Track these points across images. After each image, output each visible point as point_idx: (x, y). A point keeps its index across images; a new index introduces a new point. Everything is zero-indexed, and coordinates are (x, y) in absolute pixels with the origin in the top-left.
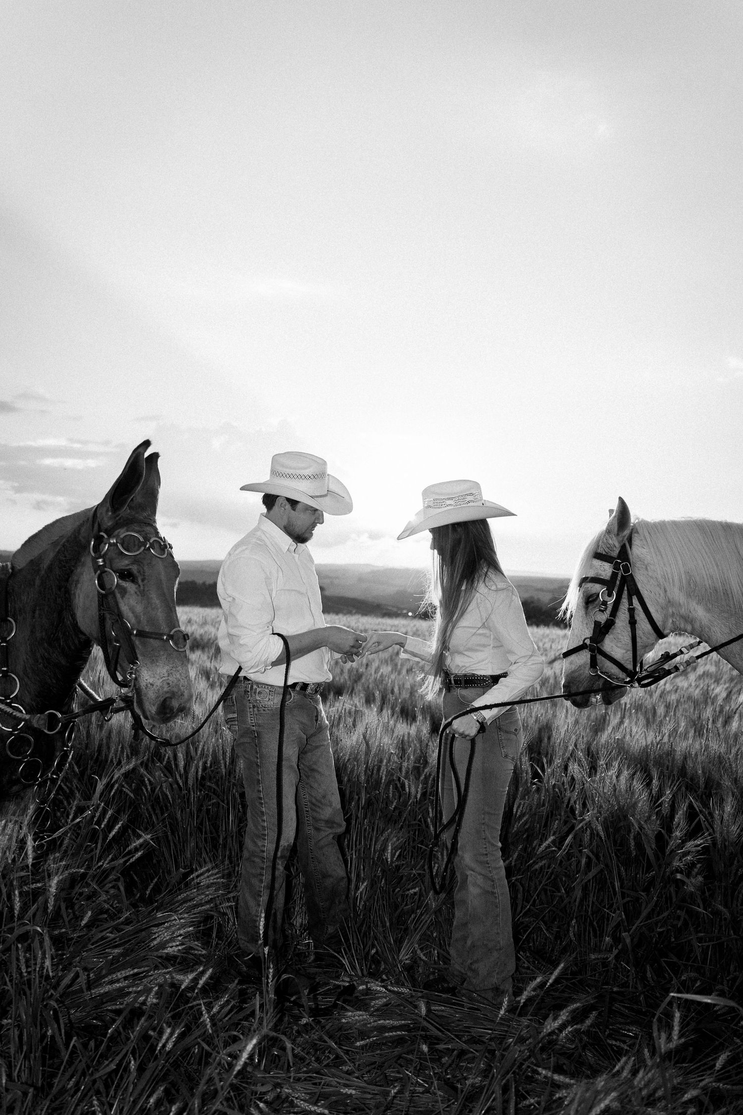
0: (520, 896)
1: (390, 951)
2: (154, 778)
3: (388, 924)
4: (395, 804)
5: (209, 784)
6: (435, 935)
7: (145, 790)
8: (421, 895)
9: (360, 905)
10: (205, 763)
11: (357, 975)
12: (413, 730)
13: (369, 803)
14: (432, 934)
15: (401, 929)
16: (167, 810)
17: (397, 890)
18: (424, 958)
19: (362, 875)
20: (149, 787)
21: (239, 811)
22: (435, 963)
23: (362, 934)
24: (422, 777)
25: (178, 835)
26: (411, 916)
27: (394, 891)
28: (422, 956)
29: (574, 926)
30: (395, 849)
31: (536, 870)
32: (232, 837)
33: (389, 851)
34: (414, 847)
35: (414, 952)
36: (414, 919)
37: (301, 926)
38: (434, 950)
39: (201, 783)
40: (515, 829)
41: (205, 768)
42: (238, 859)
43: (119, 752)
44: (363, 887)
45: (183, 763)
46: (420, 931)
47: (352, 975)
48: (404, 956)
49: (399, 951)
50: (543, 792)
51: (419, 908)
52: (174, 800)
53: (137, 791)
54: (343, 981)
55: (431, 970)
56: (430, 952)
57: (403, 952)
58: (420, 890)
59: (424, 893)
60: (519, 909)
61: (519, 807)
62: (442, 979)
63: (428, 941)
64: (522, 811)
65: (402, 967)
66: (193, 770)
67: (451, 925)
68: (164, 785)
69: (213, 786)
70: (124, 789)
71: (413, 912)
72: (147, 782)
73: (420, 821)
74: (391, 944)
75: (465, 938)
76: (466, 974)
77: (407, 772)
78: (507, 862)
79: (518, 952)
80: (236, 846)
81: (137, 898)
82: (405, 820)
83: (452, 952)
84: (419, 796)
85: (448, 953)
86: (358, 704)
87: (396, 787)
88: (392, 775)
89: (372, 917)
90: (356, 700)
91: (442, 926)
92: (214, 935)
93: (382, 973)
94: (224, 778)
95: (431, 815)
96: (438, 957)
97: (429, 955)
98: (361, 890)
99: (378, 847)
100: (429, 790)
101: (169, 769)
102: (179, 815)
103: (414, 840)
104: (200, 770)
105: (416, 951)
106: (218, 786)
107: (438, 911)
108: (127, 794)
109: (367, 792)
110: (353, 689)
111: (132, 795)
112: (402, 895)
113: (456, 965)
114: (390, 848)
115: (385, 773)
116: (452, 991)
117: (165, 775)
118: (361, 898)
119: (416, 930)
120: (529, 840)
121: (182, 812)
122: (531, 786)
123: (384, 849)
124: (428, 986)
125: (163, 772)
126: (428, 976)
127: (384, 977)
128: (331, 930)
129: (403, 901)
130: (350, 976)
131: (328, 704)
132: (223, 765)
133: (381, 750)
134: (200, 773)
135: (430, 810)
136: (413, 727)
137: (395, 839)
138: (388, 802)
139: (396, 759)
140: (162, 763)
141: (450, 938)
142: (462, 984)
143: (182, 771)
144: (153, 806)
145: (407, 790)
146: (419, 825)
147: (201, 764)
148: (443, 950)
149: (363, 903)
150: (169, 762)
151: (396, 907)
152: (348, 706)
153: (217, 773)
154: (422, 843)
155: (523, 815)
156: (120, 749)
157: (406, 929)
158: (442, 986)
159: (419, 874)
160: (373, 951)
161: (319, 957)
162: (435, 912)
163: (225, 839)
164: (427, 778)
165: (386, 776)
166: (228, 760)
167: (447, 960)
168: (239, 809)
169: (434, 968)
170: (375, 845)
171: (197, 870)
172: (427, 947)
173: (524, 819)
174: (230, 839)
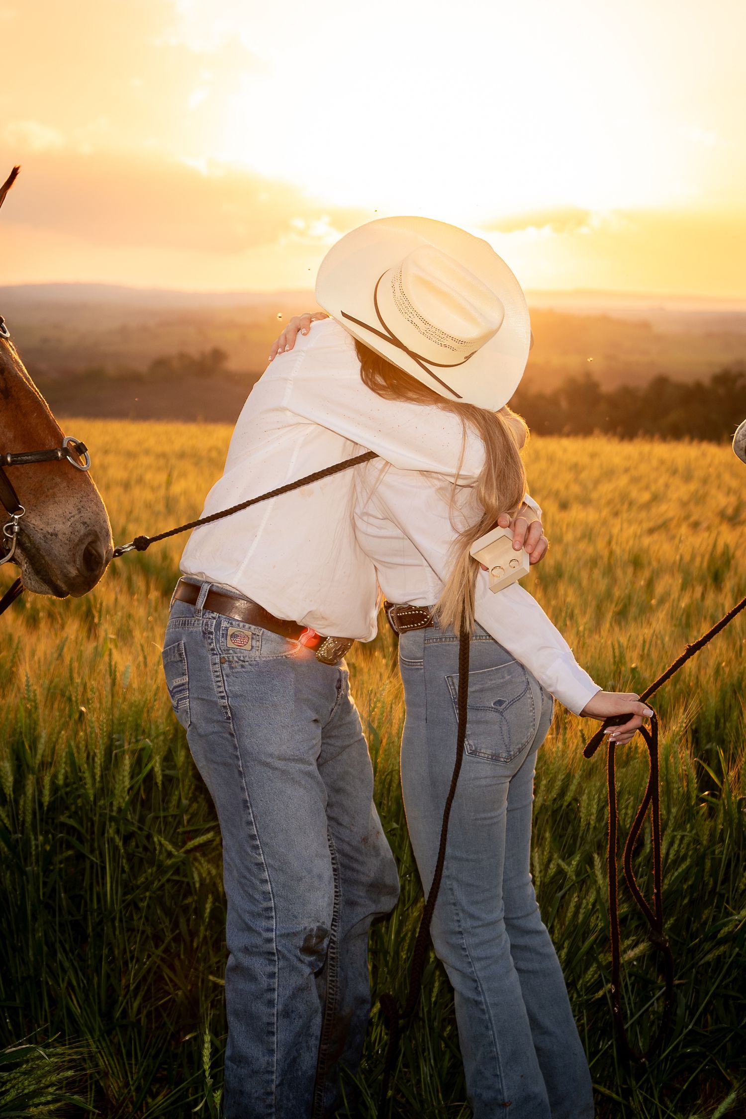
10: (55, 777)
21: (123, 871)
50: (721, 815)
61: (671, 844)
64: (678, 851)
66: (30, 792)
104: (46, 792)
122: (697, 804)
134: (46, 799)
153: (79, 796)
155: (678, 861)
166: (98, 771)
168: (123, 867)
173: (684, 866)
174: (110, 924)
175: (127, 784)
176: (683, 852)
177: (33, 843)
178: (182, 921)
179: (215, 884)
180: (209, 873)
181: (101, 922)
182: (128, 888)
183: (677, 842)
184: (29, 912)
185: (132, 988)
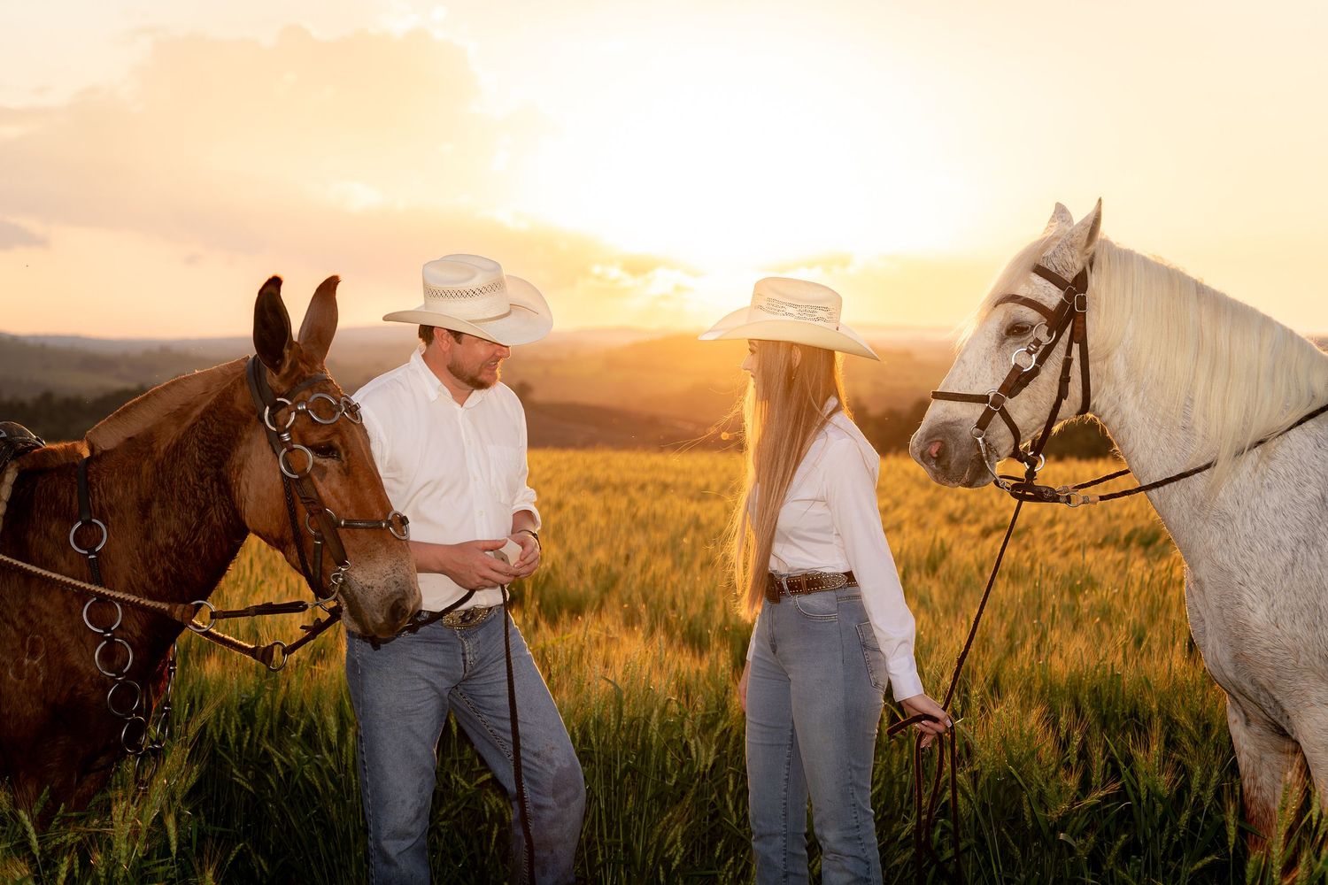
2: (289, 757)
4: (674, 777)
12: (704, 668)
24: (717, 736)
25: (335, 844)
43: (222, 721)
45: (335, 730)
52: (324, 790)
53: (259, 780)
68: (307, 767)
70: (237, 780)
72: (278, 764)
73: (714, 802)
77: (693, 728)
84: (712, 763)
86: (611, 628)
87: (675, 753)
88: (669, 732)
90: (608, 621)
95: (731, 791)
100: (726, 755)
108: (242, 786)
110: (602, 603)
111: (250, 789)
115: (656, 731)
131: (560, 630)
133: (649, 696)
136: (706, 657)
138: (665, 775)
139: (675, 709)
143: (334, 740)
145: (694, 756)
152: (593, 632)
156: (223, 717)
177: (354, 781)
178: (475, 844)
179: (502, 816)
180: (497, 805)
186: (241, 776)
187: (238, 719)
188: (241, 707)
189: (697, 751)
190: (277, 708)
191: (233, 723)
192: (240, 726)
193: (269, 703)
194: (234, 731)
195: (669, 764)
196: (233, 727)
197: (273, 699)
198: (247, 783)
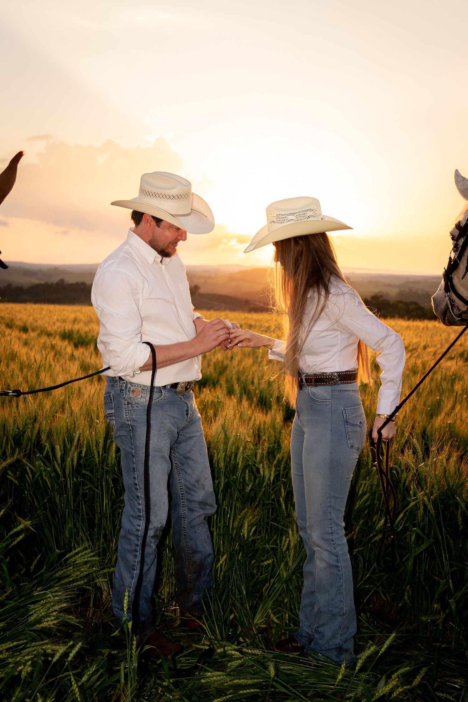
0: (361, 566)
1: (246, 616)
2: (35, 467)
3: (244, 592)
4: (250, 486)
5: (84, 471)
6: (286, 601)
7: (28, 478)
8: (274, 566)
9: (221, 575)
11: (216, 639)
13: (228, 486)
14: (284, 600)
15: (257, 596)
16: (47, 495)
17: (253, 562)
18: (277, 621)
19: (222, 550)
20: (30, 475)
21: (112, 494)
22: (287, 625)
23: (222, 603)
24: (275, 462)
25: (58, 518)
26: (265, 585)
27: (250, 562)
28: (275, 619)
29: (409, 591)
30: (251, 526)
31: (376, 541)
32: (106, 518)
33: (246, 528)
34: (268, 524)
35: (268, 616)
36: (268, 588)
37: (168, 595)
38: (285, 614)
39: (77, 471)
40: (357, 506)
41: (79, 457)
42: (112, 537)
43: (4, 444)
44: (223, 560)
45: (60, 454)
46: (273, 597)
47: (212, 639)
48: (259, 620)
49: (255, 614)
51: (272, 577)
52: (53, 487)
53: (21, 478)
54: (204, 644)
55: (283, 631)
56: (282, 616)
57: (258, 616)
58: (273, 562)
59: (276, 565)
60: (360, 578)
62: (292, 639)
63: (280, 606)
64: (363, 490)
65: (256, 630)
66: (69, 460)
67: (300, 592)
68: (44, 473)
69: (88, 473)
70: (9, 477)
71: (267, 582)
72: (29, 471)
73: (273, 500)
74: (247, 610)
75: (312, 605)
76: (313, 635)
77: (262, 458)
78: (350, 535)
79: (358, 614)
80: (110, 527)
81: (22, 573)
82: (260, 500)
83: (301, 616)
84: (272, 478)
85: (297, 616)
87: (251, 471)
88: (248, 461)
89: (230, 587)
91: (292, 593)
92: (91, 605)
93: (239, 636)
94: (98, 465)
95: (283, 495)
96: (289, 620)
97: (281, 618)
98: (221, 562)
99: (236, 524)
100: (281, 473)
101: (48, 459)
102: (57, 500)
103: (268, 517)
104: (75, 460)
105: (270, 615)
106: (92, 473)
107: (289, 580)
109: (226, 477)
111: (16, 482)
112: (258, 567)
113: (305, 627)
114: (246, 525)
115: (241, 459)
116: (301, 650)
117: (45, 464)
118: (221, 570)
119: (269, 597)
120: (370, 515)
121: (60, 497)
122: (372, 468)
123: (241, 526)
124: (281, 646)
125: (43, 462)
126: (280, 637)
127: (241, 639)
128: (195, 598)
129: (258, 571)
130: (210, 640)
132: (96, 454)
133: (237, 439)
134: (75, 463)
135: (283, 490)
136: (269, 416)
137: (251, 517)
138: (244, 485)
139: (252, 446)
140: (42, 454)
141: (299, 603)
142: (310, 643)
143: (60, 461)
144: (35, 493)
145: (262, 473)
146: (272, 504)
147: (76, 454)
148: (294, 614)
149: (222, 574)
150: (48, 452)
151: (253, 576)
153: (91, 462)
154: (275, 520)
155: (364, 494)
156: (4, 441)
157: (261, 596)
158: (292, 645)
159: (272, 549)
160: (232, 617)
161: (184, 623)
162: (286, 582)
163: (100, 519)
164: (279, 462)
165: (242, 462)
166: (101, 450)
167: (297, 623)
168: (112, 493)
169: (285, 630)
170: (233, 522)
171: (75, 549)
172: (279, 612)
173: (366, 497)
174: (105, 519)
175: (114, 456)
176: (365, 490)
181: (101, 518)
182: (114, 503)
183: (363, 486)
184: (67, 514)
185: (113, 549)
186: (12, 475)
187: (13, 443)
188: (15, 435)
189: (264, 471)
190: (34, 437)
191: (9, 445)
192: (14, 447)
193: (30, 434)
194: (9, 450)
195: (247, 478)
196: (9, 447)
197: (32, 432)
198: (15, 479)
